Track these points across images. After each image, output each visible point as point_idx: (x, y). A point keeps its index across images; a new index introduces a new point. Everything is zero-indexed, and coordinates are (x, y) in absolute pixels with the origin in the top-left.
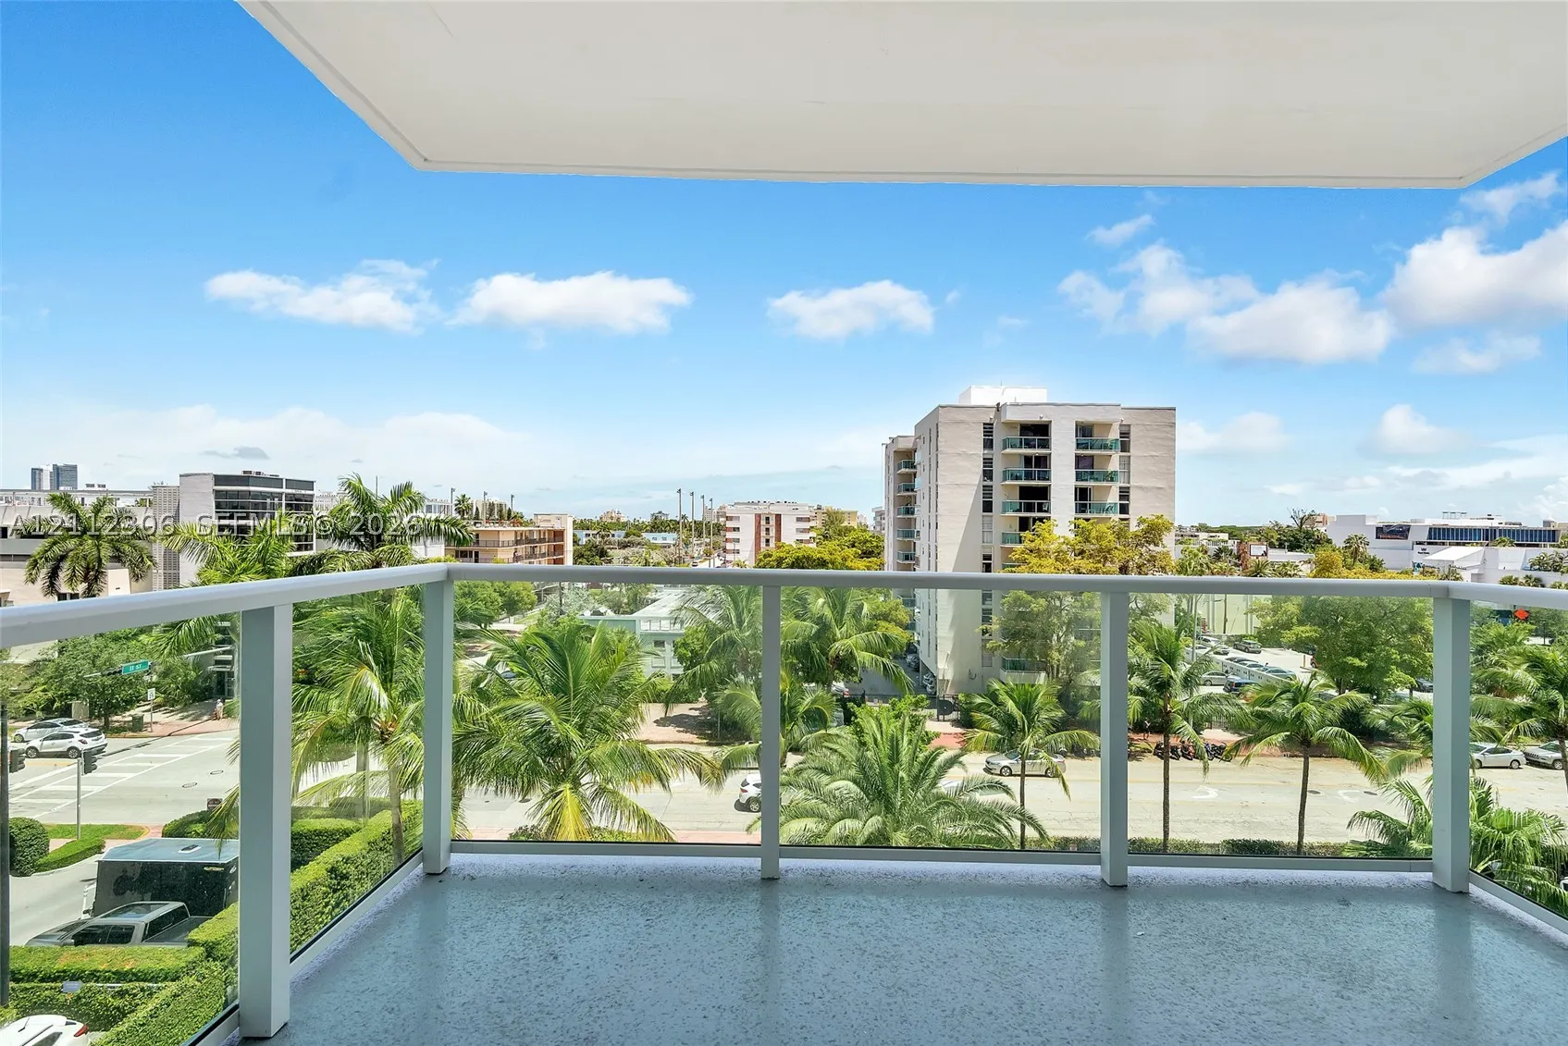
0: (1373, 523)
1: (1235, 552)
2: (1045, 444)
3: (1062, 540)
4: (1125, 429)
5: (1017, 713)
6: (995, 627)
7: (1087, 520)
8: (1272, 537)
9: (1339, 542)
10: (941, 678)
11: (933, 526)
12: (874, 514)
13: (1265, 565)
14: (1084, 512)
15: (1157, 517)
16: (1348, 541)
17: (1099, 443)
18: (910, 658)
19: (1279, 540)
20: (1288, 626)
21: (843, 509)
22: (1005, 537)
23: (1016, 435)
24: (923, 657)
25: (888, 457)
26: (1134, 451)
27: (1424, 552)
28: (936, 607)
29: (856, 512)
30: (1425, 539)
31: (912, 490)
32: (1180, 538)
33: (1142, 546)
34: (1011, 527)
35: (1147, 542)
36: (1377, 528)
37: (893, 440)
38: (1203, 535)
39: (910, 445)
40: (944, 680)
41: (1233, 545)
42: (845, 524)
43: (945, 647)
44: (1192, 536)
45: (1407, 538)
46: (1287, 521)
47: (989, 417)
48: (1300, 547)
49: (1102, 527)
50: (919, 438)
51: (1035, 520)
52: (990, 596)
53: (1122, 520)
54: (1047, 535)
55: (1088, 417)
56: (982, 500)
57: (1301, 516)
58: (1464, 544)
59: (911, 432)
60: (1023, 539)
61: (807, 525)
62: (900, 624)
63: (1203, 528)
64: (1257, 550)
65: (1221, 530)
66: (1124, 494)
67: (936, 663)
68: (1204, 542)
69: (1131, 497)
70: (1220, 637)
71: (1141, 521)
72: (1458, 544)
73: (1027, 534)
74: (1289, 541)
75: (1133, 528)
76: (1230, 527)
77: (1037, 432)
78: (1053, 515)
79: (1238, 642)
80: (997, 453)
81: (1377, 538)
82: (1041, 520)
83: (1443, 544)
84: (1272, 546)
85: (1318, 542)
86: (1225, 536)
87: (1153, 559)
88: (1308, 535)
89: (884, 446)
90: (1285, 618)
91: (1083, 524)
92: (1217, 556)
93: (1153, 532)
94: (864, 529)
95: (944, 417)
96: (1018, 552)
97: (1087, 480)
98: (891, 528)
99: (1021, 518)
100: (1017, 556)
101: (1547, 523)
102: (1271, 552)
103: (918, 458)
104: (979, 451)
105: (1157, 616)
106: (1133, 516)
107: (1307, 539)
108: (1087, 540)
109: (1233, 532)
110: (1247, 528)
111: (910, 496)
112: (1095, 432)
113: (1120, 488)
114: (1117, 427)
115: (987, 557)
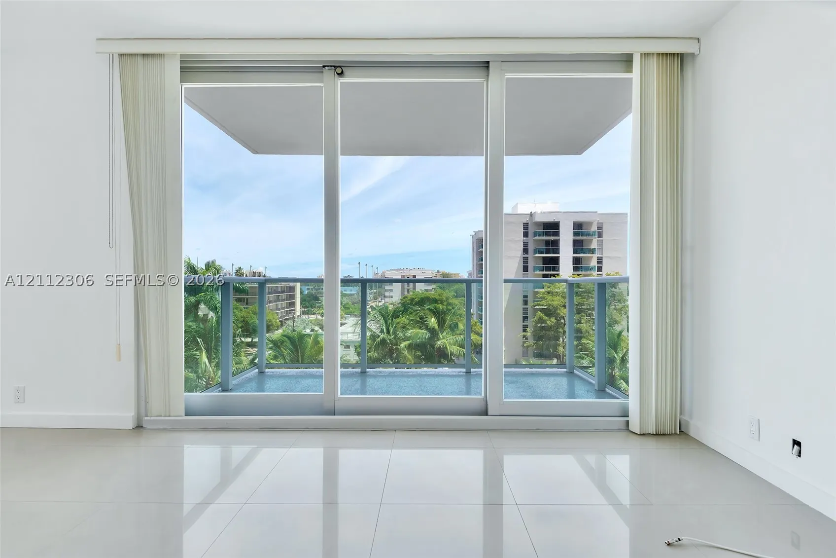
2: (557, 234)
4: (600, 226)
6: (529, 334)
7: (579, 275)
14: (578, 271)
15: (616, 273)
17: (586, 233)
21: (451, 272)
23: (541, 230)
25: (473, 242)
26: (605, 237)
37: (475, 233)
39: (481, 236)
47: (526, 220)
51: (551, 275)
52: (527, 317)
53: (598, 275)
55: (580, 219)
56: (522, 265)
60: (544, 286)
66: (600, 261)
69: (604, 262)
71: (608, 275)
78: (561, 273)
80: (530, 239)
82: (554, 275)
89: (472, 236)
96: (542, 294)
97: (579, 254)
99: (543, 275)
104: (521, 239)
106: (604, 273)
112: (584, 227)
113: (597, 257)
114: (596, 224)
115: (525, 297)
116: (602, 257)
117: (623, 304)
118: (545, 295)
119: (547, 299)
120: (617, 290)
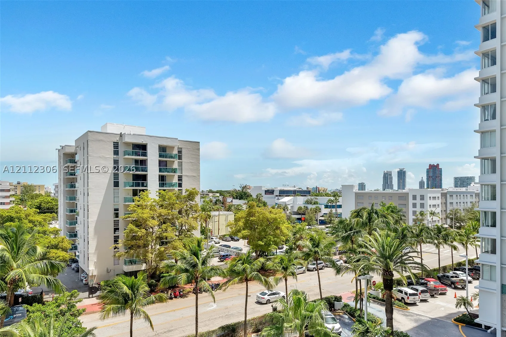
0: (264, 189)
1: (222, 201)
2: (145, 154)
3: (153, 200)
4: (180, 150)
5: (129, 292)
6: (120, 245)
7: (164, 190)
8: (234, 195)
9: (254, 197)
10: (90, 275)
11: (86, 194)
12: (54, 187)
13: (232, 206)
14: (163, 186)
15: (193, 189)
16: (257, 196)
17: (169, 155)
18: (74, 265)
19: (236, 196)
20: (239, 231)
21: (35, 184)
22: (126, 200)
23: (130, 149)
24: (81, 264)
25: (59, 156)
26: (184, 160)
27: (278, 199)
28: (88, 238)
29: (44, 186)
30: (278, 194)
31: (74, 175)
32: (203, 196)
33: (187, 201)
34: (128, 194)
35: (189, 200)
36: (265, 191)
37: (62, 147)
38: (211, 194)
39: (72, 150)
40: (92, 276)
41: (221, 198)
42: (37, 192)
43: (93, 259)
44: (207, 195)
45: (273, 194)
46: (238, 188)
47: (116, 139)
48: (243, 198)
49: (170, 194)
50: (78, 147)
51: (140, 190)
52: (118, 229)
53: (179, 190)
54: (146, 198)
55: (164, 143)
56: (113, 181)
57: (243, 186)
58: (288, 196)
59: (73, 144)
60: (134, 200)
61: (8, 194)
62: (65, 250)
63: (211, 191)
64: (229, 200)
65: (217, 192)
66: (180, 178)
67: (88, 267)
68: (211, 197)
69: (183, 180)
70: (217, 236)
71: (187, 191)
72: (287, 196)
73: (137, 198)
74: (239, 196)
75: (184, 194)
76: (220, 191)
77: (142, 148)
78: (149, 188)
79: (223, 238)
80: (121, 157)
81: (265, 194)
82: (143, 190)
83: (283, 196)
84: (234, 198)
85: (248, 196)
86: (218, 195)
87: (191, 207)
88: (245, 194)
89: (57, 150)
90: (239, 228)
91: (163, 192)
92: (216, 203)
93: (191, 196)
94: (48, 194)
95: (91, 137)
96: (132, 207)
97: (164, 172)
98: (62, 195)
99: (133, 190)
100: (131, 209)
101: (307, 188)
102: (234, 200)
103: (77, 158)
104: (112, 156)
105: (194, 232)
106: (184, 188)
107: (245, 195)
108: (164, 200)
109: (221, 193)
110: (226, 191)
111: (74, 178)
112: (167, 150)
113: (178, 176)
114: (177, 149)
115: (117, 210)
116: (182, 176)
117: (198, 214)
118: (136, 209)
119: (137, 212)
120: (194, 203)
